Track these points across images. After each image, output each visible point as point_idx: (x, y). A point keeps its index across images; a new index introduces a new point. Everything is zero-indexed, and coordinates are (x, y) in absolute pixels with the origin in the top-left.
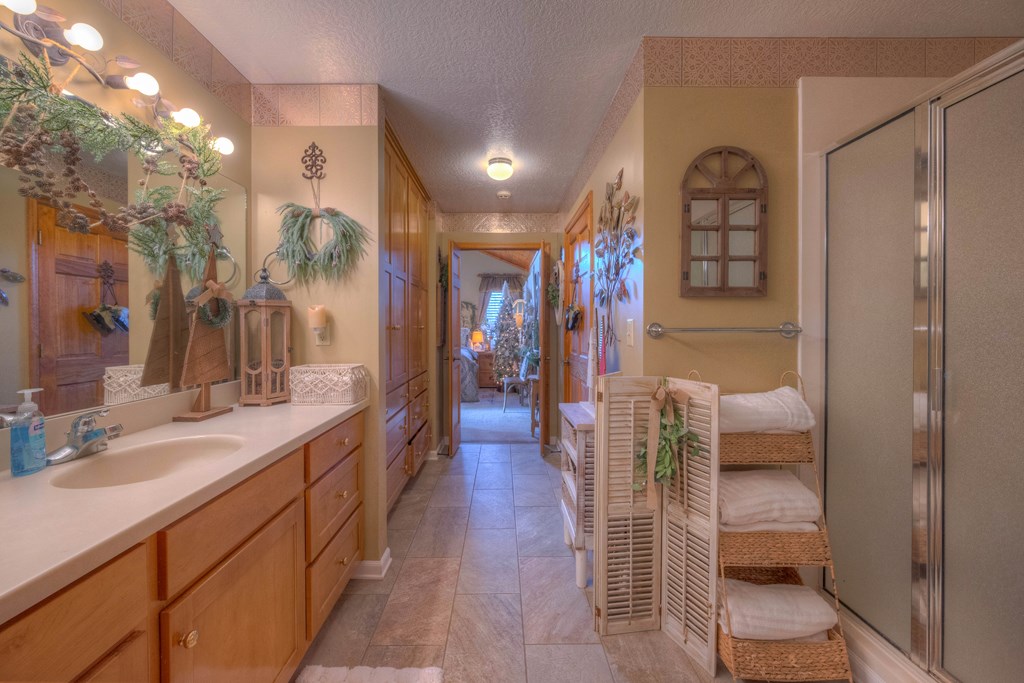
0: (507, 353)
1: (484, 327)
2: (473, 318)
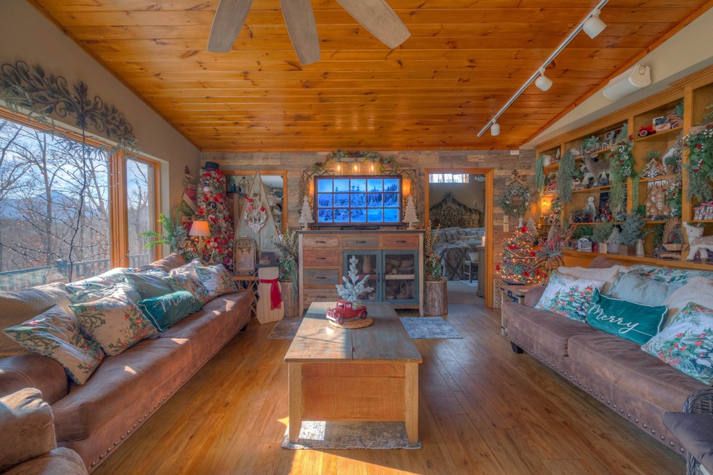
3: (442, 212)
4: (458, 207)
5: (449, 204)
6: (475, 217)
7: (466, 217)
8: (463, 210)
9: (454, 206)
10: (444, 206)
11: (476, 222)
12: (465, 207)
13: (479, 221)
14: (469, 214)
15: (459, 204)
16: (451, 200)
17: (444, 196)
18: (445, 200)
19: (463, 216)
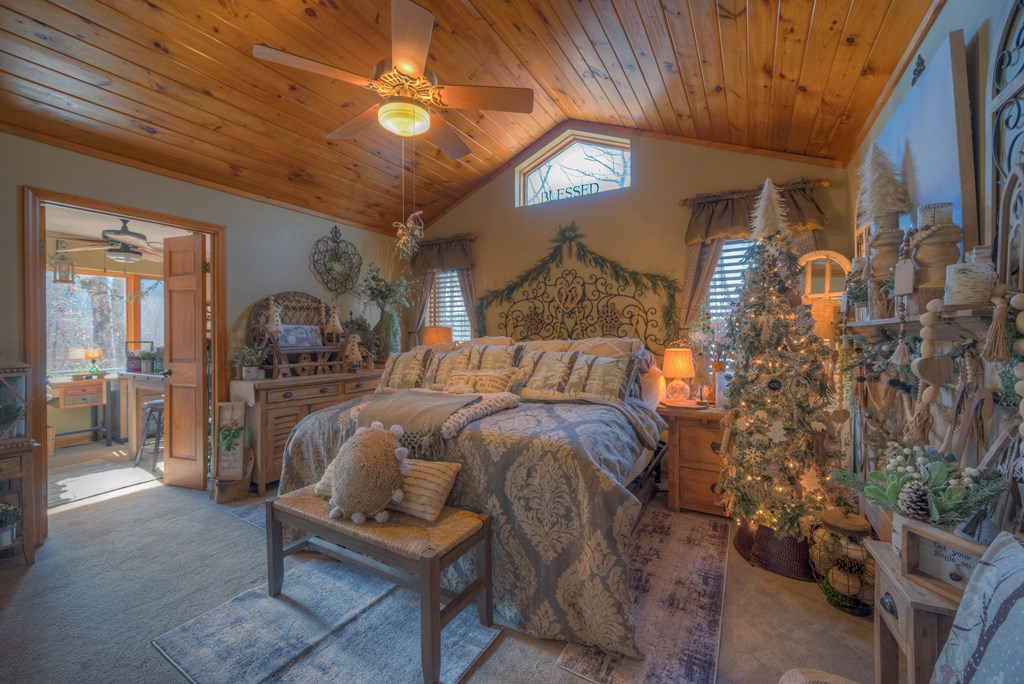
0: (777, 432)
1: (697, 336)
2: (669, 313)
4: (597, 271)
5: (571, 263)
6: (654, 301)
7: (620, 303)
8: (611, 280)
9: (586, 271)
10: (556, 273)
11: (658, 317)
12: (618, 271)
13: (667, 315)
14: (630, 290)
15: (600, 261)
16: (575, 249)
17: (553, 241)
18: (556, 255)
19: (613, 300)
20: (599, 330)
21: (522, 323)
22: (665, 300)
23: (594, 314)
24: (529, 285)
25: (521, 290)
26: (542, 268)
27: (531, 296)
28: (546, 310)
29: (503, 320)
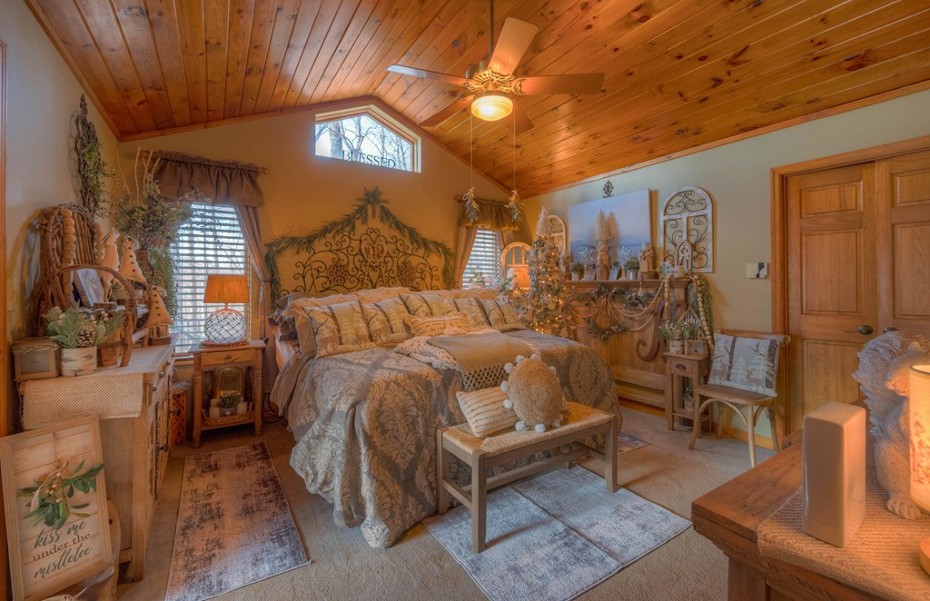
3: (355, 244)
4: (396, 233)
5: (374, 223)
6: (436, 261)
7: (414, 261)
8: (407, 242)
9: (387, 231)
10: (360, 229)
11: (439, 273)
12: (413, 235)
13: (445, 272)
14: (421, 252)
15: (399, 226)
16: (378, 211)
17: (359, 199)
18: (361, 211)
19: (409, 258)
20: (398, 282)
21: (324, 274)
22: (443, 263)
23: (395, 268)
24: (334, 237)
25: (323, 241)
26: (349, 222)
27: (334, 247)
28: (351, 263)
29: (301, 270)
